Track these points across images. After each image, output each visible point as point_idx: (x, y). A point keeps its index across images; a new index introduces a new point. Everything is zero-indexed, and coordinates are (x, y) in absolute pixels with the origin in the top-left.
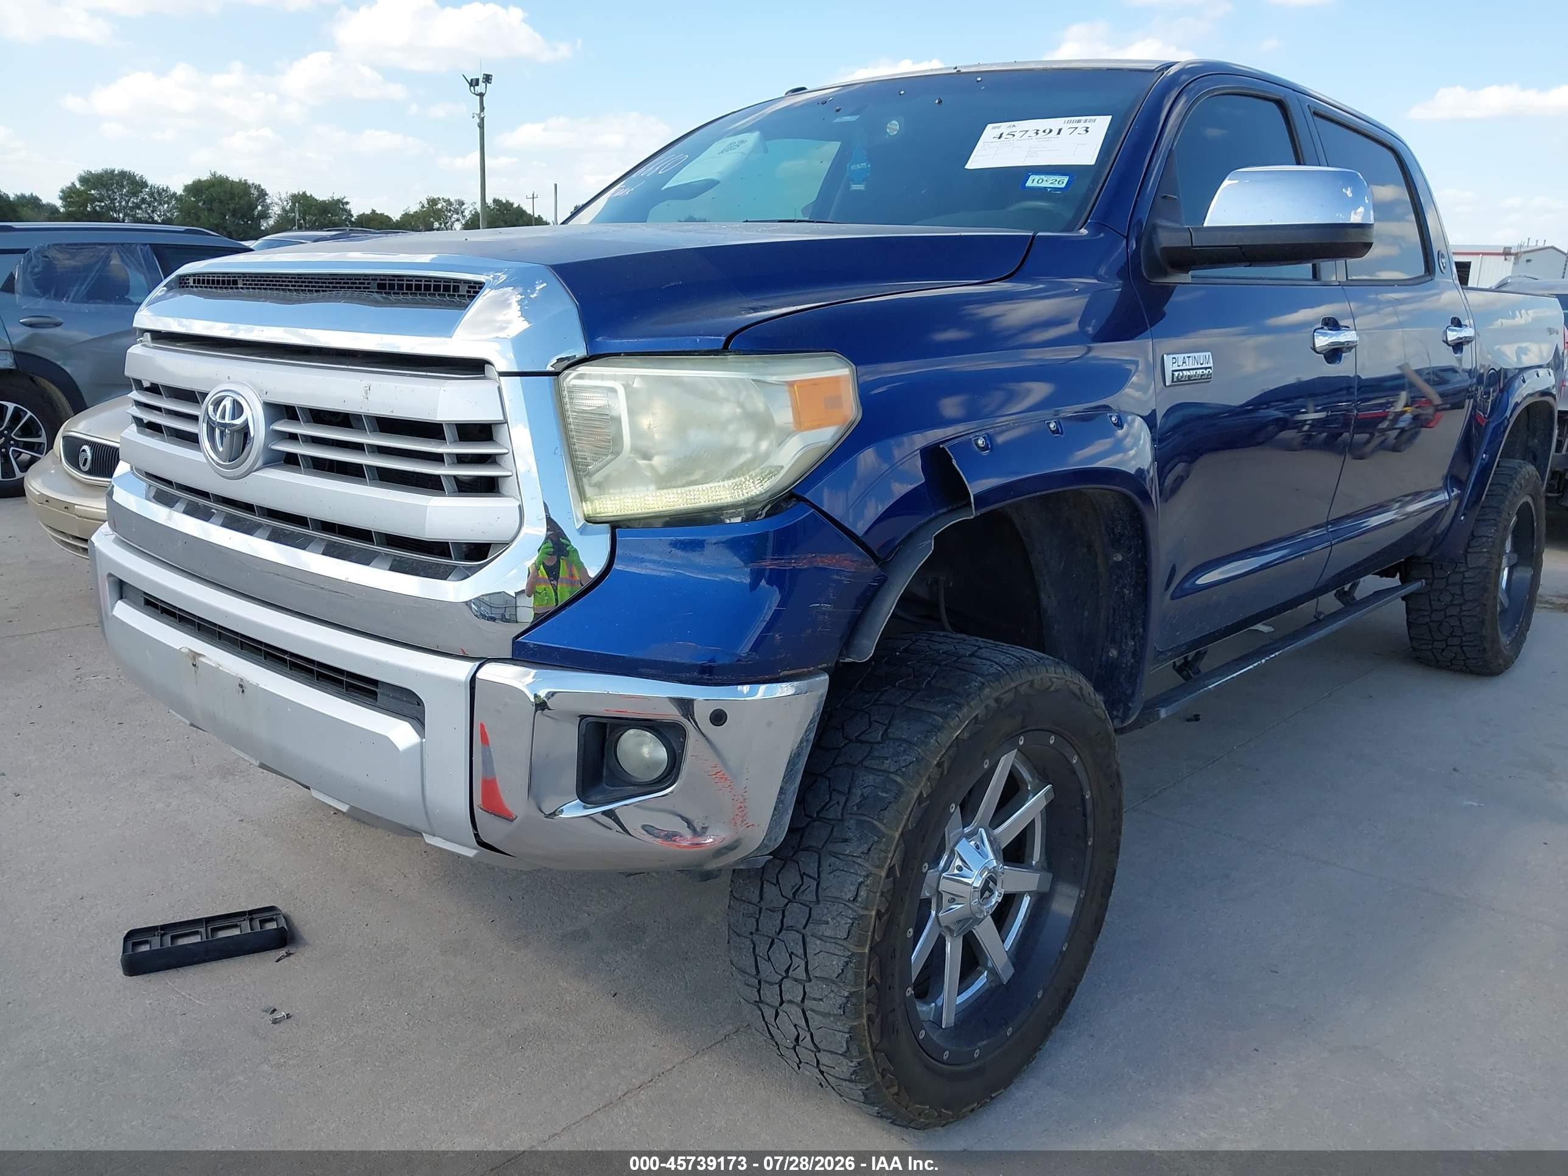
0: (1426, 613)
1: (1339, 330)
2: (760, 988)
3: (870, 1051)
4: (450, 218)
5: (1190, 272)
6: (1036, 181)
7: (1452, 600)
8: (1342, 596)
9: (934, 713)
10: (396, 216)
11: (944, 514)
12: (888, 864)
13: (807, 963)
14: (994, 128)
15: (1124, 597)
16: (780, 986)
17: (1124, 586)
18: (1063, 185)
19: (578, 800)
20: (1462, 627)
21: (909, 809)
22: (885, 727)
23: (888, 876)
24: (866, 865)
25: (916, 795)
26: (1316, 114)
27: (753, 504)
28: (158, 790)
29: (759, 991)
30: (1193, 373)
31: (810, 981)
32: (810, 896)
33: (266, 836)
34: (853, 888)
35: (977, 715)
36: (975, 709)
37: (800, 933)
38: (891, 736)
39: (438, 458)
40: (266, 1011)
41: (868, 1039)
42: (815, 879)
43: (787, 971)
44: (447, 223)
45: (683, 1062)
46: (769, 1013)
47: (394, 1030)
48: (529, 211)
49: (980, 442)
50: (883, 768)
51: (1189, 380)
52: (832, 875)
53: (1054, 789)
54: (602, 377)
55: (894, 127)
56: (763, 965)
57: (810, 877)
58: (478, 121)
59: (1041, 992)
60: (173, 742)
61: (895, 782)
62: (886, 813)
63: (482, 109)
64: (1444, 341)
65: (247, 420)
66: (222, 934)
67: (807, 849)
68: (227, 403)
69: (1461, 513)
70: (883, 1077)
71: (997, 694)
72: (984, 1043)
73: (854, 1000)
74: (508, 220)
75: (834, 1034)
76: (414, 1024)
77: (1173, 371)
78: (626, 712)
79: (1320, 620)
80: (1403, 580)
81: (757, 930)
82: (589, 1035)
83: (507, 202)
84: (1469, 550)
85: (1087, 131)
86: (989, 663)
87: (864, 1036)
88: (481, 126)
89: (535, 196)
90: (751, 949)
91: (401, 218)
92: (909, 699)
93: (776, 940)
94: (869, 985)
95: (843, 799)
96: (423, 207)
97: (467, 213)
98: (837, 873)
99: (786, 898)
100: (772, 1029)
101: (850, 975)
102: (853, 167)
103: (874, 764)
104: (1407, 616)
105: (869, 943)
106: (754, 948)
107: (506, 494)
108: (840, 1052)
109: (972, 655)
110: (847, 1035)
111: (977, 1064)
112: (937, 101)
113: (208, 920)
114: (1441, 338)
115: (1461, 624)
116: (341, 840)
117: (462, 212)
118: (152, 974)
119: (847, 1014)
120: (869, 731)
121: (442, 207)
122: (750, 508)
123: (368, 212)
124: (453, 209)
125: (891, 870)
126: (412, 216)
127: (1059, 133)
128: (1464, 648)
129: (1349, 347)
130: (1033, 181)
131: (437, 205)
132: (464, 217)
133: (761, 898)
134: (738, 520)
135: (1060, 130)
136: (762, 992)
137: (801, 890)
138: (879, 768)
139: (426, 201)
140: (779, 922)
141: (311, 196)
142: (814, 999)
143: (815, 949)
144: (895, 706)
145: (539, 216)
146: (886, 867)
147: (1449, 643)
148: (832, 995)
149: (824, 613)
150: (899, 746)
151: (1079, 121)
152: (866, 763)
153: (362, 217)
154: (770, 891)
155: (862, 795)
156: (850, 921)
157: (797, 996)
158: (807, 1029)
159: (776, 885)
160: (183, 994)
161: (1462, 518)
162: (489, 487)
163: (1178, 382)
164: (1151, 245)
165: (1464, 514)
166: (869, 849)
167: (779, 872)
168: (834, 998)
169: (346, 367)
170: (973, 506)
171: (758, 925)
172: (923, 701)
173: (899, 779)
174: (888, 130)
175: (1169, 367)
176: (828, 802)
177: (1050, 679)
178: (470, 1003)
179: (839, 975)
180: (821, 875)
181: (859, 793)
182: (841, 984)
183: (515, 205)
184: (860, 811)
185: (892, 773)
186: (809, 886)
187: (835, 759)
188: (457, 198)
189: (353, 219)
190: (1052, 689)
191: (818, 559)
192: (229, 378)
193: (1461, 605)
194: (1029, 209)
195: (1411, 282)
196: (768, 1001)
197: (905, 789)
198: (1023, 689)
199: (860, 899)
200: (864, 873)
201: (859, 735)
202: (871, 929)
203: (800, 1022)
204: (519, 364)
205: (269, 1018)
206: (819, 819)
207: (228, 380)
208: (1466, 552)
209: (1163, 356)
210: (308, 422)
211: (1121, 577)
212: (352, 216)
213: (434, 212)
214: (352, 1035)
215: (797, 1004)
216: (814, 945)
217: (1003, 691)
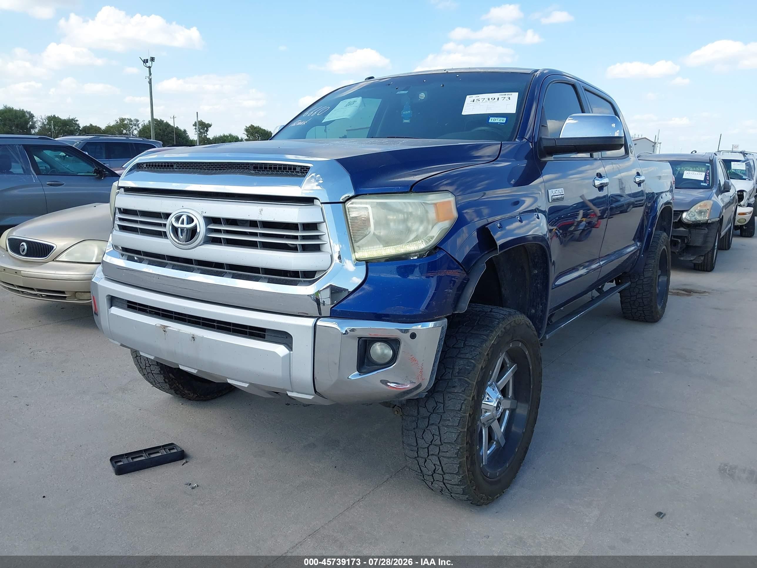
0: (628, 297)
1: (602, 178)
2: (418, 451)
3: (467, 471)
4: (132, 128)
5: (553, 156)
6: (493, 120)
7: (639, 292)
8: (600, 290)
9: (483, 335)
10: (103, 127)
11: (486, 254)
12: (472, 395)
13: (440, 438)
14: (470, 97)
15: (537, 288)
16: (428, 449)
17: (538, 283)
18: (504, 122)
19: (357, 372)
20: (643, 303)
21: (479, 373)
22: (464, 341)
23: (472, 400)
24: (464, 396)
25: (480, 367)
26: (585, 90)
27: (422, 252)
28: (95, 399)
29: (417, 452)
30: (558, 196)
31: (442, 445)
32: (441, 411)
33: (154, 415)
34: (460, 405)
35: (498, 335)
36: (498, 332)
37: (437, 426)
38: (467, 344)
39: (296, 238)
40: (187, 485)
41: (466, 466)
42: (442, 403)
43: (431, 442)
44: (130, 130)
45: (373, 490)
46: (421, 461)
47: (246, 488)
48: (172, 124)
49: (498, 225)
50: (466, 357)
51: (557, 200)
52: (450, 401)
53: (518, 366)
54: (361, 203)
55: (422, 96)
56: (420, 441)
57: (440, 403)
58: (148, 80)
59: (517, 449)
60: (92, 378)
61: (472, 362)
62: (470, 375)
63: (150, 74)
64: (634, 182)
65: (196, 224)
66: (152, 456)
67: (437, 392)
68: (184, 217)
69: (642, 253)
70: (470, 482)
71: (504, 326)
72: (500, 470)
73: (461, 450)
74: (161, 129)
75: (453, 465)
76: (253, 485)
77: (552, 196)
78: (378, 335)
79: (594, 300)
80: (617, 283)
81: (417, 427)
82: (330, 483)
83: (161, 120)
84: (645, 270)
85: (510, 99)
86: (499, 314)
87: (465, 465)
88: (150, 83)
89: (175, 117)
90: (414, 435)
91: (105, 128)
92: (471, 330)
93: (426, 430)
94: (467, 444)
95: (451, 371)
96: (117, 122)
97: (140, 126)
98: (452, 400)
99: (430, 412)
100: (422, 468)
101: (459, 440)
102: (404, 113)
103: (462, 356)
104: (621, 299)
105: (466, 427)
106: (415, 435)
107: (323, 250)
108: (455, 473)
109: (491, 311)
110: (459, 465)
111: (498, 478)
112: (442, 85)
113: (145, 450)
114: (633, 180)
115: (643, 301)
116: (189, 415)
117: (138, 125)
118: (128, 474)
119: (458, 456)
120: (457, 343)
121: (127, 122)
122: (420, 253)
123: (88, 125)
124: (133, 124)
125: (473, 397)
126: (112, 127)
127: (498, 100)
128: (644, 311)
129: (606, 185)
130: (492, 120)
131: (124, 121)
132: (139, 127)
133: (418, 414)
134: (416, 258)
135: (498, 98)
136: (419, 452)
137: (436, 409)
138: (465, 357)
139: (119, 119)
140: (427, 422)
141: (58, 117)
142: (444, 452)
143: (444, 431)
144: (466, 333)
145: (177, 127)
146: (472, 396)
147: (638, 309)
148: (452, 449)
149: (449, 293)
150: (472, 348)
151: (505, 95)
152: (458, 356)
153: (85, 128)
154: (423, 411)
155: (459, 368)
156: (459, 418)
157: (436, 452)
158: (440, 465)
159: (424, 408)
160: (146, 480)
161: (642, 255)
162: (317, 248)
163: (554, 200)
164: (540, 145)
165: (642, 254)
166: (465, 390)
167: (426, 402)
168: (453, 450)
169: (245, 201)
170: (498, 250)
171: (417, 425)
172: (477, 330)
173: (473, 361)
174: (420, 97)
175: (551, 194)
176: (445, 373)
177: (520, 319)
178: (275, 475)
179: (455, 441)
180: (445, 401)
181: (458, 367)
182: (456, 445)
183: (165, 122)
184: (459, 375)
185: (470, 359)
186: (440, 407)
187: (445, 356)
188: (135, 118)
189: (80, 129)
190: (521, 324)
191: (448, 272)
192: (183, 207)
193: (642, 293)
194: (481, 130)
195: (622, 158)
196: (422, 456)
197: (476, 365)
198: (513, 324)
199: (462, 410)
200: (463, 399)
201: (453, 346)
202: (467, 421)
203: (437, 463)
204: (329, 198)
205: (189, 487)
206: (441, 379)
207: (182, 208)
208: (644, 271)
209: (548, 190)
210: (225, 224)
211: (536, 280)
212: (80, 127)
213: (123, 125)
214: (228, 491)
215: (436, 455)
216: (444, 430)
217: (506, 325)
